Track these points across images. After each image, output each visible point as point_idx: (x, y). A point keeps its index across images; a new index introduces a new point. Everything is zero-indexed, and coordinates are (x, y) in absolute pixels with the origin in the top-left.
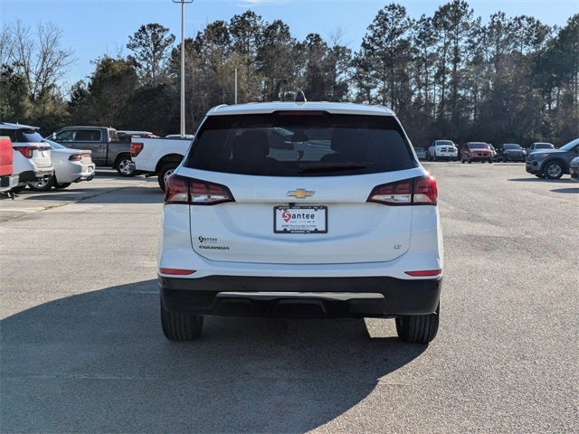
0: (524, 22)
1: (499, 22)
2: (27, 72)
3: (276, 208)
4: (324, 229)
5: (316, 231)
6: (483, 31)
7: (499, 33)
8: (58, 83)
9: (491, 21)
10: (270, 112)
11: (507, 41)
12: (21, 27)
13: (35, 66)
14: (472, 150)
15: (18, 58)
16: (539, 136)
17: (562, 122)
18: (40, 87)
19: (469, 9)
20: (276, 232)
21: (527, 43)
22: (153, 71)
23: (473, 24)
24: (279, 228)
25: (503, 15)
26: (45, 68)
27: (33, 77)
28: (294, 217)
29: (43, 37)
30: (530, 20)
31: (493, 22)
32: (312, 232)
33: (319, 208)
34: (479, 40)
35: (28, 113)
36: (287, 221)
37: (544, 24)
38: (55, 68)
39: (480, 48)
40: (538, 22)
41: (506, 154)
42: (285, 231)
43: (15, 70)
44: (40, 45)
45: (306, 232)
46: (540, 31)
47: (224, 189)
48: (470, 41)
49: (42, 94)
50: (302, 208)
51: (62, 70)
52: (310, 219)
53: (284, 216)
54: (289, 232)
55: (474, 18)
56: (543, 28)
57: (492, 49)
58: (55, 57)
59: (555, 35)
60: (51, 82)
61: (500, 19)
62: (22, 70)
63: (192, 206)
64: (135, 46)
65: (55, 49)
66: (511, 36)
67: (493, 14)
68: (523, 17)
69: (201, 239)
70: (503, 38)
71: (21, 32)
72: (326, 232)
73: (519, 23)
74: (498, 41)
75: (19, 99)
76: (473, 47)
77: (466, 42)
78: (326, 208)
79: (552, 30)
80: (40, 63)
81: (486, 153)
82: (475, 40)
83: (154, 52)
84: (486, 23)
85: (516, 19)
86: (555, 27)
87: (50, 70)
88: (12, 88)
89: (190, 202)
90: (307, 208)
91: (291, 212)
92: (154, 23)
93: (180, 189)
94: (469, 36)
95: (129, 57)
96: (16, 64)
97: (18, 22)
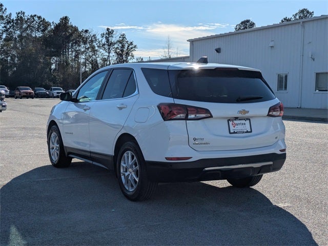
0: (36, 18)
1: (21, 17)
3: (228, 121)
4: (250, 130)
5: (247, 132)
6: (13, 21)
7: (22, 24)
9: (16, 16)
10: (214, 68)
11: (26, 29)
14: (22, 91)
16: (51, 84)
17: (62, 76)
19: (4, 8)
20: (230, 133)
21: (38, 30)
23: (6, 17)
24: (232, 131)
25: (24, 13)
28: (237, 125)
30: (39, 18)
31: (18, 17)
32: (246, 132)
33: (247, 119)
34: (10, 27)
36: (234, 127)
37: (47, 21)
39: (11, 31)
40: (44, 19)
41: (37, 94)
42: (234, 133)
45: (243, 132)
46: (44, 24)
47: (207, 111)
48: (5, 27)
50: (240, 120)
52: (244, 126)
53: (233, 125)
54: (236, 133)
55: (7, 13)
56: (46, 23)
57: (18, 32)
59: (53, 27)
61: (22, 16)
63: (187, 121)
66: (29, 26)
67: (18, 12)
68: (35, 16)
69: (195, 139)
70: (24, 27)
72: (251, 132)
73: (33, 18)
74: (21, 28)
76: (7, 30)
77: (3, 27)
78: (249, 120)
79: (52, 24)
81: (30, 93)
82: (8, 27)
84: (14, 17)
85: (31, 16)
86: (53, 23)
89: (186, 119)
90: (242, 120)
91: (236, 122)
93: (180, 111)
94: (5, 24)
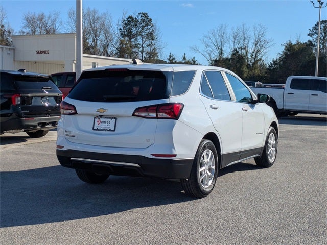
2: (247, 52)
3: (95, 118)
4: (113, 129)
5: (110, 130)
8: (263, 58)
10: (104, 70)
12: (245, 28)
13: (251, 49)
15: (242, 45)
18: (253, 61)
20: (93, 129)
22: (323, 49)
24: (95, 128)
26: (256, 50)
27: (249, 55)
28: (102, 122)
29: (256, 32)
32: (108, 130)
33: (113, 118)
35: (245, 75)
36: (99, 124)
38: (262, 50)
42: (97, 130)
43: (240, 52)
44: (254, 37)
45: (106, 130)
47: (74, 107)
49: (254, 64)
50: (106, 118)
51: (265, 50)
52: (108, 124)
53: (98, 122)
54: (99, 130)
58: (262, 43)
60: (259, 58)
62: (244, 51)
64: (312, 34)
65: (262, 39)
69: (66, 132)
71: (245, 30)
72: (114, 130)
75: (241, 67)
78: (116, 119)
80: (254, 47)
83: (324, 38)
87: (258, 51)
88: (238, 61)
90: (108, 118)
91: (102, 120)
92: (325, 20)
95: (309, 41)
96: (241, 48)
97: (244, 25)
